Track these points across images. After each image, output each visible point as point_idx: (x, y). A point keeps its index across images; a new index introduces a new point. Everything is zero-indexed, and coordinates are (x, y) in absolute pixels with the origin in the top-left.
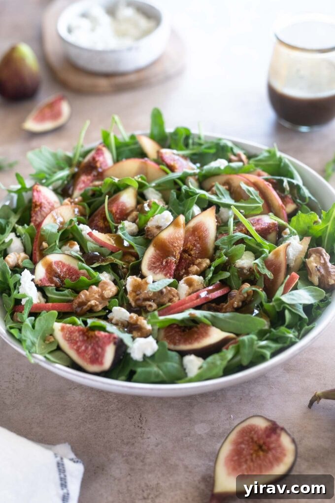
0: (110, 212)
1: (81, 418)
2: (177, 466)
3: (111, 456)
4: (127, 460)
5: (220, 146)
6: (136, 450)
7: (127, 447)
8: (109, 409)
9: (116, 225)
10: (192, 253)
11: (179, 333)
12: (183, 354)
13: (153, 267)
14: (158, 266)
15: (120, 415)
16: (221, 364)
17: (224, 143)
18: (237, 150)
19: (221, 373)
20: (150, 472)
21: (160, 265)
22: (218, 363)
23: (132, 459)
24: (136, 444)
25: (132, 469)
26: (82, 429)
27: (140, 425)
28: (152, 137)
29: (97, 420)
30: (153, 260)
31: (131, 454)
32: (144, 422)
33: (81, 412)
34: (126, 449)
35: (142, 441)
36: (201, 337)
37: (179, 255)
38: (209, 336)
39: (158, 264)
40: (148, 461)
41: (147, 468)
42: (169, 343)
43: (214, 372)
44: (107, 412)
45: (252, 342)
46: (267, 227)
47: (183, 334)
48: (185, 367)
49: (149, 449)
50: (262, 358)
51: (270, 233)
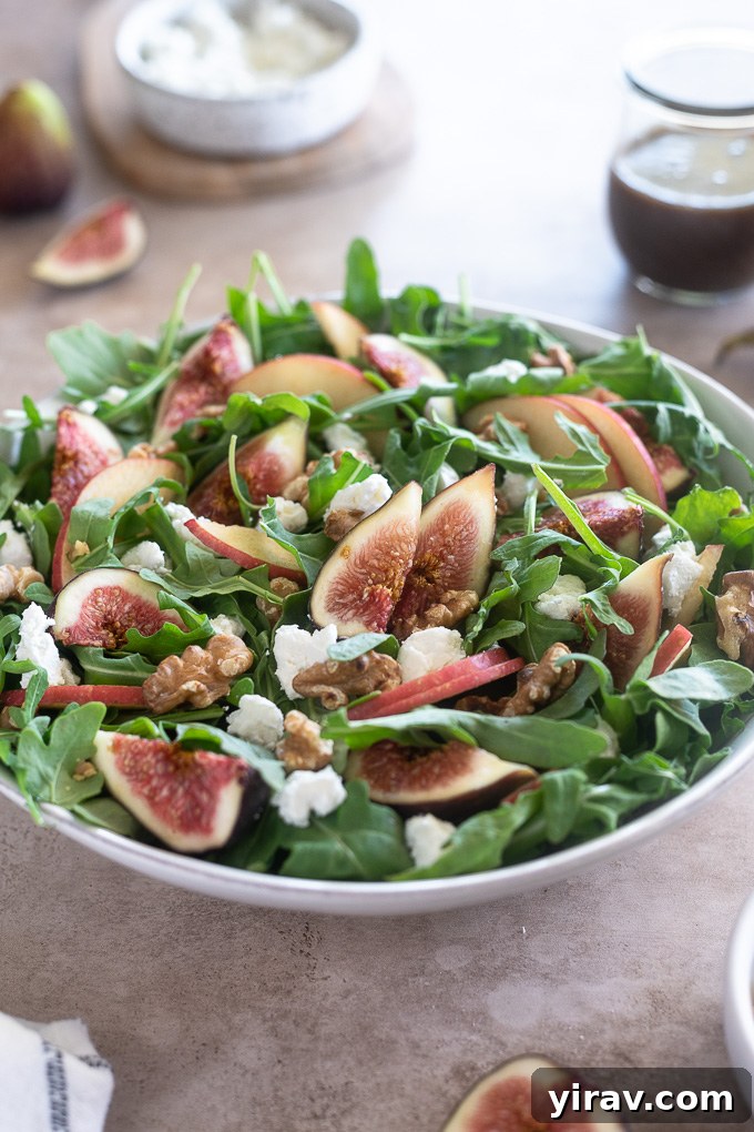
0: (242, 475)
1: (163, 931)
2: (394, 1042)
3: (237, 1019)
4: (273, 1029)
5: (510, 330)
6: (296, 1006)
7: (275, 999)
8: (231, 912)
9: (255, 507)
10: (436, 574)
11: (399, 763)
12: (405, 812)
13: (338, 603)
14: (352, 602)
15: (257, 925)
16: (498, 837)
17: (521, 325)
18: (548, 343)
19: (497, 860)
20: (327, 1057)
21: (355, 600)
22: (491, 833)
23: (286, 1026)
24: (297, 993)
25: (286, 1050)
26: (167, 957)
27: (307, 950)
28: (349, 307)
29: (202, 935)
30: (340, 587)
31: (285, 1015)
32: (315, 942)
33: (167, 919)
34: (272, 1003)
35: (309, 985)
36: (451, 772)
37: (404, 578)
38: (471, 771)
39: (351, 597)
40: (323, 1031)
41: (321, 1046)
42: (373, 787)
43: (480, 857)
44: (227, 919)
45: (572, 787)
46: (616, 519)
47: (407, 766)
48: (410, 844)
49: (327, 1004)
50: (598, 827)
51: (623, 534)
